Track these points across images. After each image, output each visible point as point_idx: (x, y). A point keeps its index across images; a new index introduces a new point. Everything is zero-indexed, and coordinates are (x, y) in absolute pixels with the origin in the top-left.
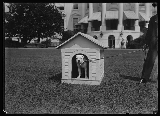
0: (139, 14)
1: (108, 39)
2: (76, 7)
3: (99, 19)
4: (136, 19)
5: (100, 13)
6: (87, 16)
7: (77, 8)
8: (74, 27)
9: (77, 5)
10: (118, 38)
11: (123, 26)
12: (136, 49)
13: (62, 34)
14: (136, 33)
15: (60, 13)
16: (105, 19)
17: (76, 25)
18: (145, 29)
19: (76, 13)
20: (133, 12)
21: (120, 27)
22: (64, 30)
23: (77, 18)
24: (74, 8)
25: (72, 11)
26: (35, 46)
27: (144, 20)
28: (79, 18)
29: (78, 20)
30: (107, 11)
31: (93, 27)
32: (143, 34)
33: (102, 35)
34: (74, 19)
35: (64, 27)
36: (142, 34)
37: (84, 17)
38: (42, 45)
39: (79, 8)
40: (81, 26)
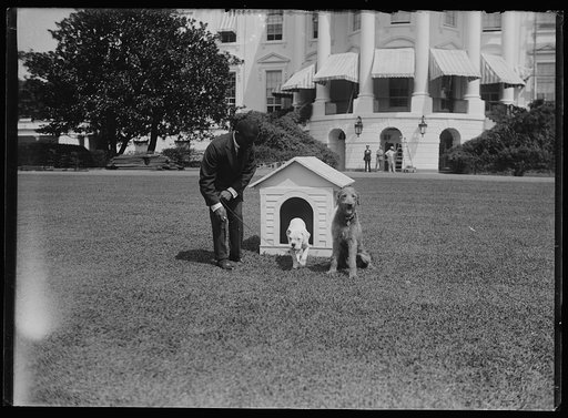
0: (482, 58)
1: (379, 140)
2: (275, 33)
3: (352, 76)
4: (471, 75)
5: (353, 56)
6: (313, 66)
7: (279, 37)
8: (269, 100)
9: (279, 27)
10: (414, 139)
11: (431, 100)
12: (467, 173)
13: (228, 123)
14: (473, 123)
15: (223, 56)
16: (370, 74)
17: (274, 94)
18: (499, 107)
19: (277, 52)
20: (463, 53)
21: (421, 100)
22: (234, 109)
23: (280, 71)
24: (270, 38)
25: (263, 46)
26: (144, 164)
27: (499, 79)
28: (286, 69)
29: (283, 79)
30: (377, 51)
31: (332, 102)
32: (495, 124)
33: (359, 126)
34: (268, 72)
35: (234, 101)
36: (491, 125)
37: (304, 66)
38: (167, 162)
39: (283, 37)
40: (292, 96)
